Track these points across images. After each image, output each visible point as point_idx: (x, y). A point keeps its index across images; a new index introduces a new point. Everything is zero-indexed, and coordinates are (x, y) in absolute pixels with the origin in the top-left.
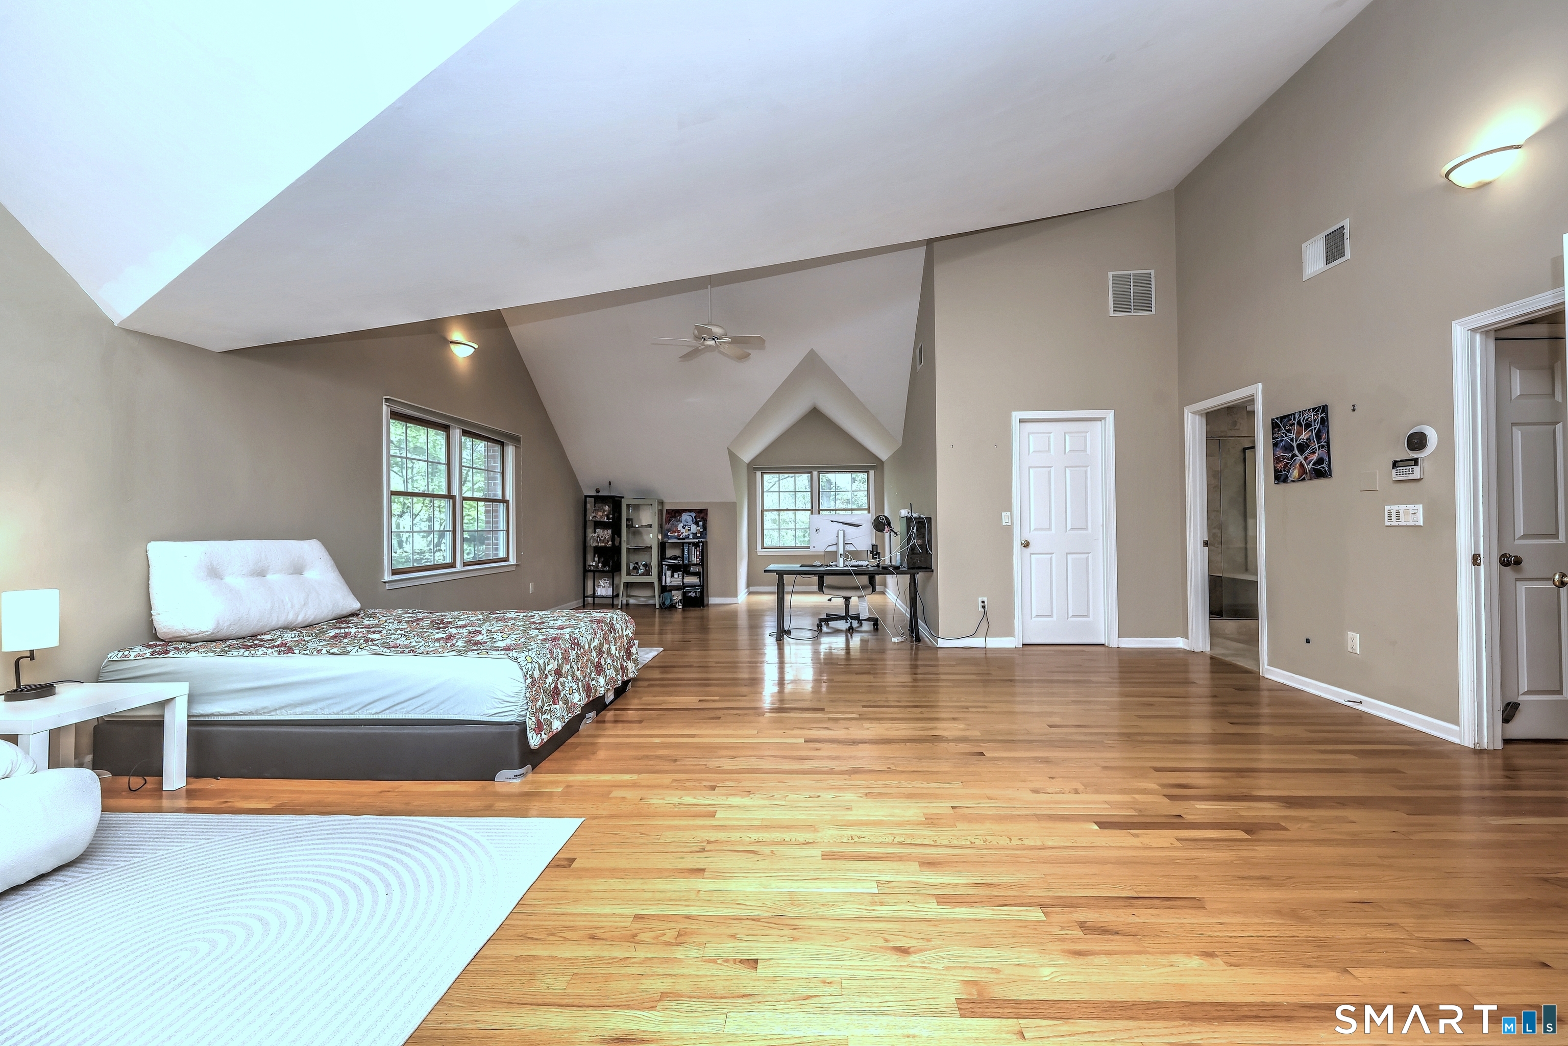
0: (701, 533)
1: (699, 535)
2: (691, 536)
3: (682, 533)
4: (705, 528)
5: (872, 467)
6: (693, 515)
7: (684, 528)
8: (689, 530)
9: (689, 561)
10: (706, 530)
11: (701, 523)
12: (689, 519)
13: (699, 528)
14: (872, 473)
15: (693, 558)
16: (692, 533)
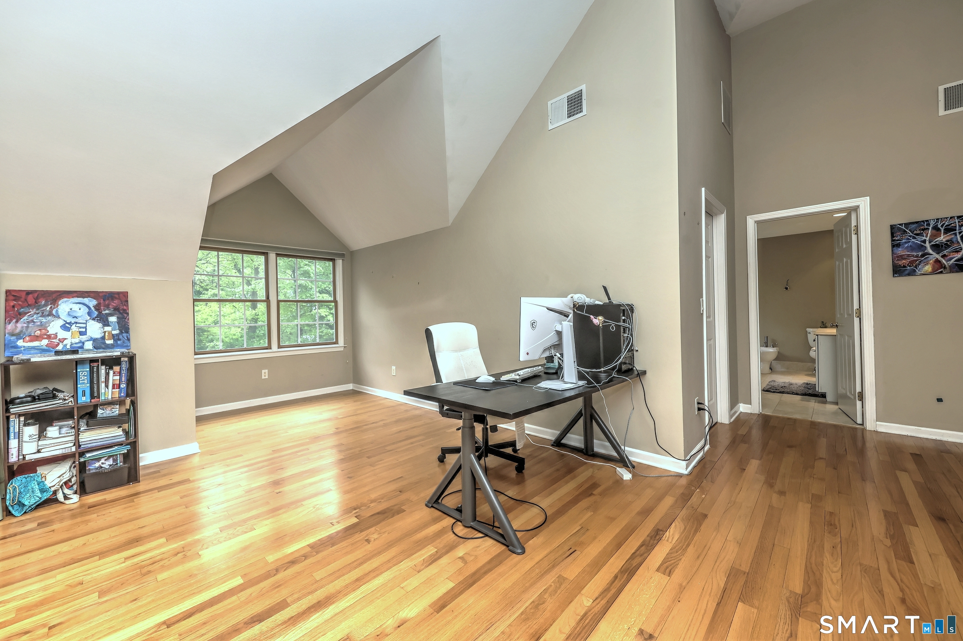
0: (115, 338)
1: (110, 342)
2: (89, 345)
3: (62, 340)
4: (124, 327)
5: (342, 256)
6: (92, 303)
7: (66, 327)
8: (81, 333)
9: (92, 397)
10: (127, 331)
11: (113, 319)
12: (82, 312)
13: (108, 329)
14: (339, 262)
15: (103, 390)
16: (91, 339)
